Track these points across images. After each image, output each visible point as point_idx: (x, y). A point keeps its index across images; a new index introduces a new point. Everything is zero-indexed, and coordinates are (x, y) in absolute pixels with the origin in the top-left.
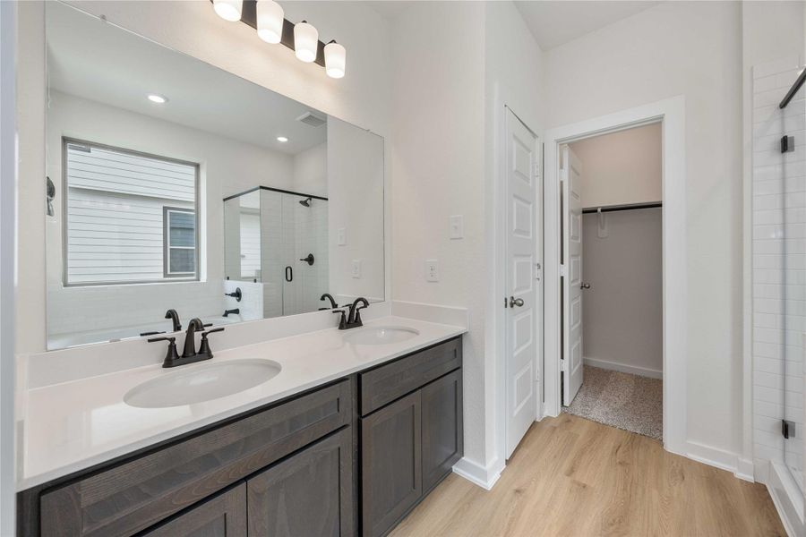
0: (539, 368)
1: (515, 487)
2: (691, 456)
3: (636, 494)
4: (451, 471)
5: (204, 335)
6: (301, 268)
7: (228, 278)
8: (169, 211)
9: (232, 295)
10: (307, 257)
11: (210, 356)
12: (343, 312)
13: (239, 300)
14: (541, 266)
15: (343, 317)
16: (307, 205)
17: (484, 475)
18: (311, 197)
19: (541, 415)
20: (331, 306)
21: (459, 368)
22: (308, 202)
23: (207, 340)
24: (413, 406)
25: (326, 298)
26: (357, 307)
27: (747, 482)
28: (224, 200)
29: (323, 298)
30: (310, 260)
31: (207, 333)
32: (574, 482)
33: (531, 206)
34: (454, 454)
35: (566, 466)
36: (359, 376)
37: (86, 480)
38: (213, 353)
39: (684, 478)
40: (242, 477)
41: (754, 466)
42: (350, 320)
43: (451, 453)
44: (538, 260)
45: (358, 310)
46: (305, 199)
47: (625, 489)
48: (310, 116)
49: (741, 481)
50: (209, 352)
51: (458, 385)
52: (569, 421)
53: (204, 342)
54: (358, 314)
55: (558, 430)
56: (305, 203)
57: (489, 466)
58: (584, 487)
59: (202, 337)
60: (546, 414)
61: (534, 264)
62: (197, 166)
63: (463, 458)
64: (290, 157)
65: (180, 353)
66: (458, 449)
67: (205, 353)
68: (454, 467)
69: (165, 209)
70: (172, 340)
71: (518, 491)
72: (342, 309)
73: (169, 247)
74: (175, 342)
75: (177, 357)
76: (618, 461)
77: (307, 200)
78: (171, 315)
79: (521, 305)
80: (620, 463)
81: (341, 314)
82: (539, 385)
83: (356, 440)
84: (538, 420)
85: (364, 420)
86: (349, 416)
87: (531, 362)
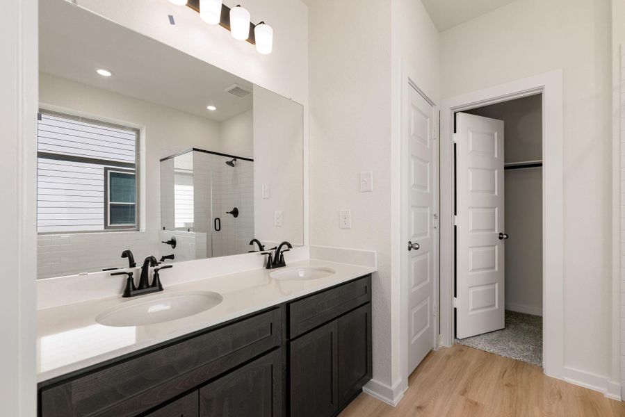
0: (435, 303)
1: (417, 404)
2: (567, 379)
3: (521, 410)
4: (361, 390)
5: (156, 271)
6: (227, 219)
7: (164, 229)
8: (109, 171)
9: (169, 243)
10: (232, 210)
11: (161, 289)
12: (270, 254)
13: (174, 247)
14: (439, 217)
15: (270, 257)
16: (233, 165)
17: (390, 394)
18: (236, 158)
19: (437, 345)
20: (259, 250)
21: (369, 302)
22: (234, 162)
23: (158, 275)
24: (332, 333)
25: (255, 243)
26: (282, 250)
27: (615, 401)
28: (161, 160)
29: (251, 243)
30: (235, 213)
31: (158, 269)
32: (467, 400)
33: (428, 164)
34: (364, 376)
35: (460, 387)
36: (288, 305)
37: (75, 381)
38: (163, 286)
39: (561, 397)
40: (195, 385)
41: (621, 387)
42: (276, 262)
43: (362, 375)
44: (435, 211)
45: (282, 252)
46: (230, 159)
47: (511, 406)
48: (237, 88)
49: (611, 400)
50: (160, 285)
51: (368, 318)
52: (461, 350)
53: (156, 276)
54: (282, 256)
55: (452, 358)
56: (230, 164)
57: (394, 387)
58: (476, 404)
59: (154, 273)
60: (442, 344)
61: (431, 215)
62: (138, 131)
63: (372, 380)
64: (219, 123)
65: (137, 286)
66: (368, 373)
67: (157, 286)
68: (364, 388)
69: (106, 169)
70: (130, 274)
71: (419, 408)
72: (269, 252)
73: (109, 203)
74: (133, 276)
75: (134, 289)
76: (504, 383)
77: (233, 160)
78: (126, 254)
79: (417, 249)
80: (506, 385)
81: (268, 255)
82: (435, 320)
83: (285, 360)
84: (434, 350)
85: (291, 343)
86: (280, 339)
87: (429, 298)
